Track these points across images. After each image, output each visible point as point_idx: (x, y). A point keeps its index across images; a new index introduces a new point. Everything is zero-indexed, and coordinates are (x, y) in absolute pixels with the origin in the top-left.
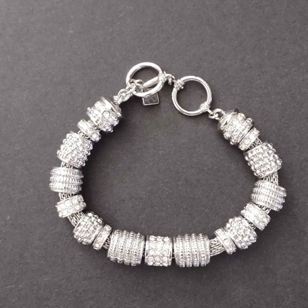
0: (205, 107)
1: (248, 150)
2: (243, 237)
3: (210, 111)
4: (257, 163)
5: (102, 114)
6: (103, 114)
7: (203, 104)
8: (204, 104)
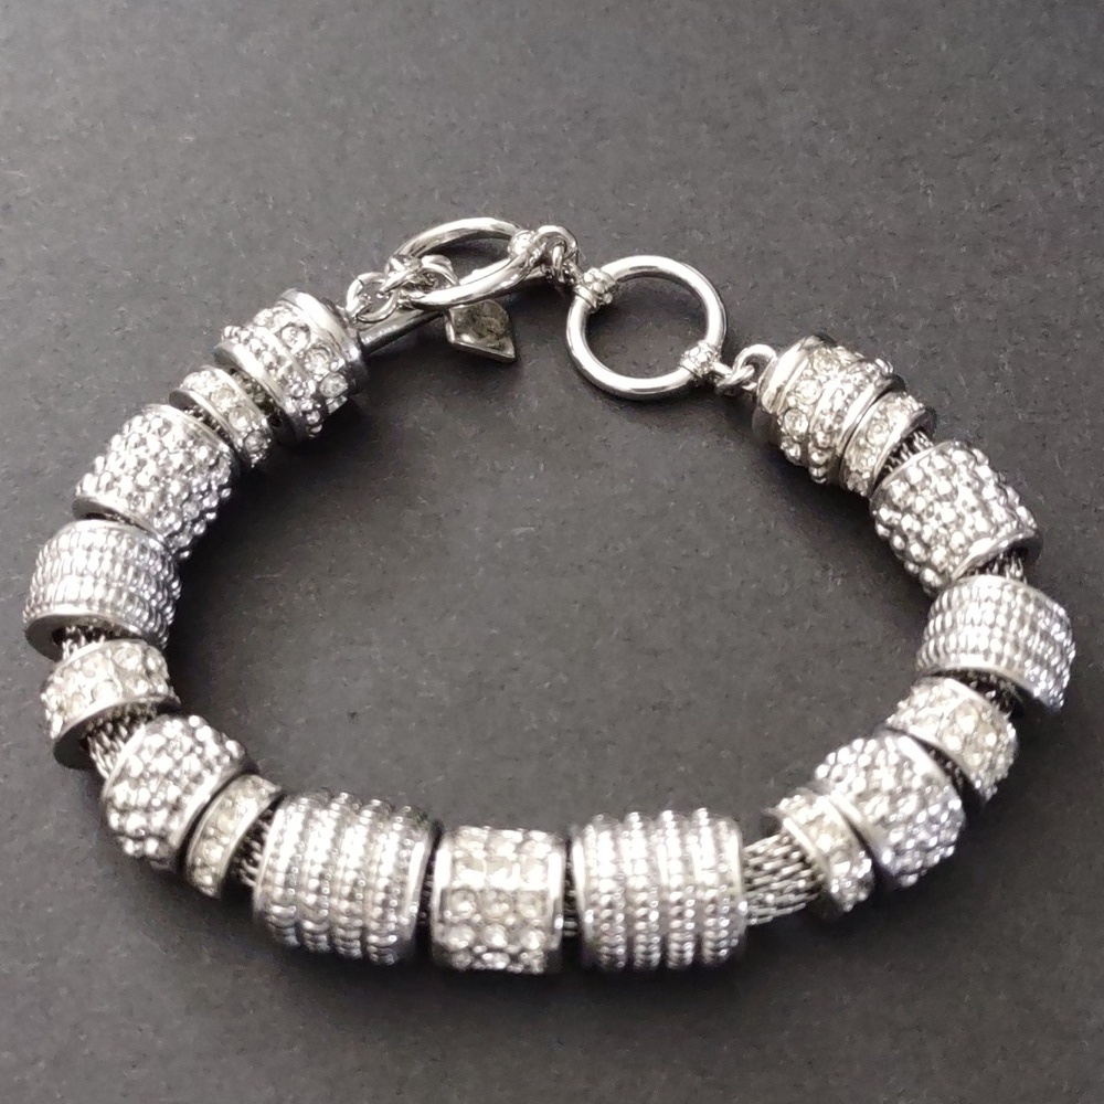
0: (699, 358)
1: (884, 473)
2: (894, 798)
3: (720, 367)
4: (930, 515)
5: (276, 335)
6: (281, 332)
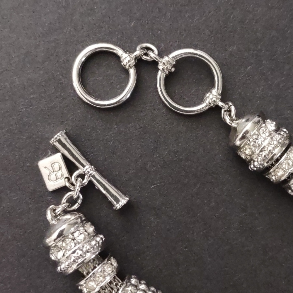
0: (212, 98)
3: (221, 104)
7: (209, 93)
8: (211, 93)
